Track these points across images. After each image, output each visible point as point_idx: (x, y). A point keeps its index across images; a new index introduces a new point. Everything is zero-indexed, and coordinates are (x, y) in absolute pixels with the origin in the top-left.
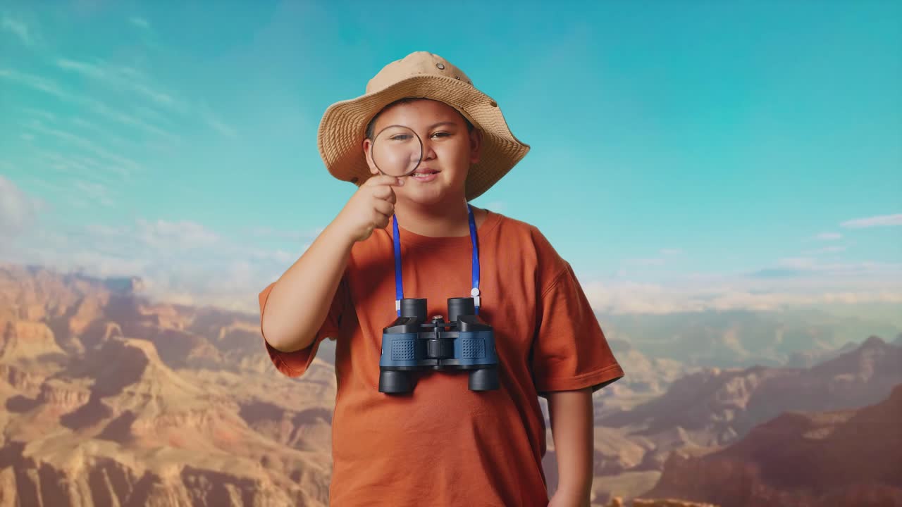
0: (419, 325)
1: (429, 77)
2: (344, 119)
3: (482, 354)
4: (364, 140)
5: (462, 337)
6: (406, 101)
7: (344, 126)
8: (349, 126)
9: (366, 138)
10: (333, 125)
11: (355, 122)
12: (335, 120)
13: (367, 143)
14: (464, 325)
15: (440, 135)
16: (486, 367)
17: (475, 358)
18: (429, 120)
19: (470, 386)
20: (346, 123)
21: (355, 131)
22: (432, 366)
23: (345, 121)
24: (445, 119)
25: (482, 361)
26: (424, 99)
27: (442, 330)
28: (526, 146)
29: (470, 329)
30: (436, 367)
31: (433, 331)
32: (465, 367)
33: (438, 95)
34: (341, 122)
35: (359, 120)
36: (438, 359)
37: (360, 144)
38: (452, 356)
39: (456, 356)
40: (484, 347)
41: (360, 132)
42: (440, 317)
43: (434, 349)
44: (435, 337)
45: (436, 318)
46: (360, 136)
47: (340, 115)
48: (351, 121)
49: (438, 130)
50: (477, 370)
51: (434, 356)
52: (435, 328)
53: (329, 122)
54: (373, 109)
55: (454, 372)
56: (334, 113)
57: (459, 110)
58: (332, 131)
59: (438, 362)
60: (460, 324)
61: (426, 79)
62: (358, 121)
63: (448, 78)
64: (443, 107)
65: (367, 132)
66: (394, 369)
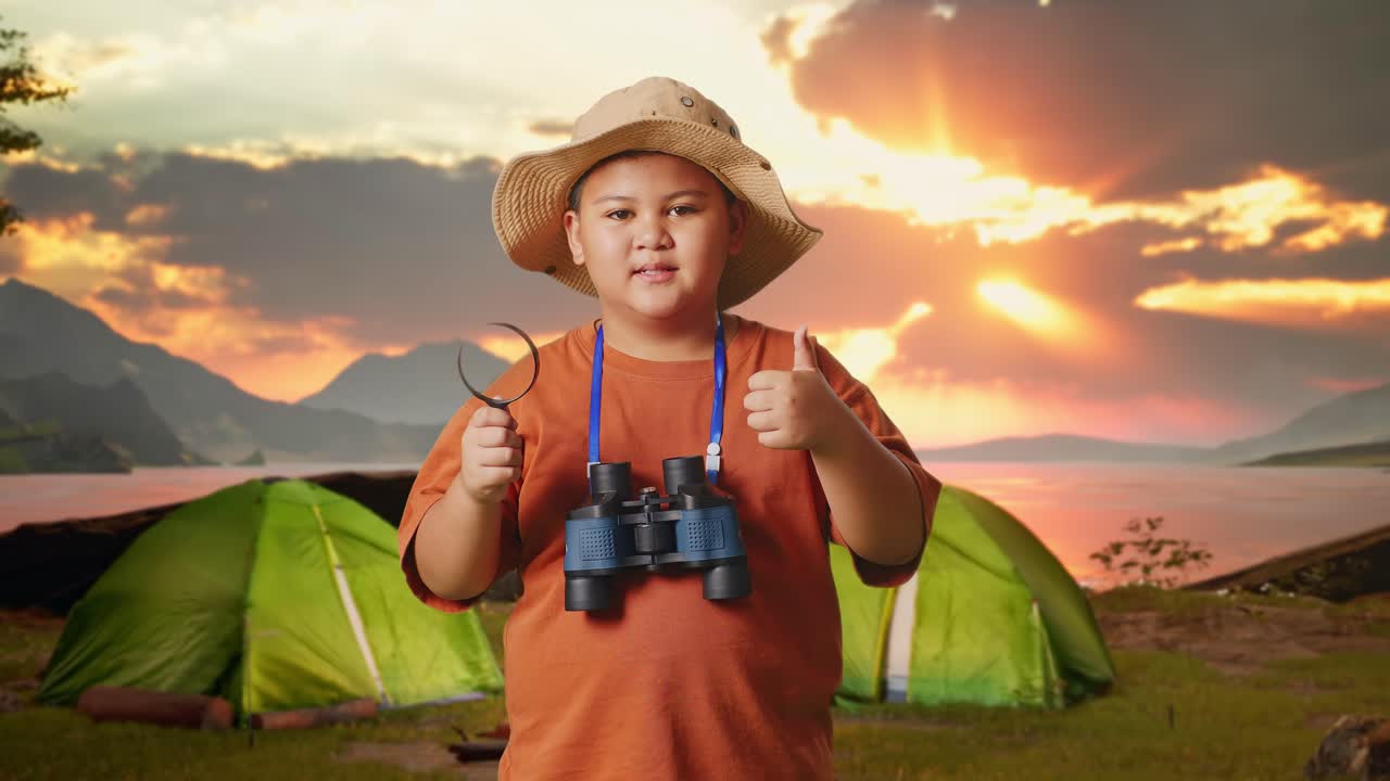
0: (620, 504)
1: (665, 122)
2: (534, 179)
3: (719, 543)
4: (566, 211)
5: (687, 518)
6: (630, 154)
7: (533, 189)
8: (542, 189)
9: (569, 209)
10: (516, 188)
11: (551, 184)
12: (520, 180)
13: (570, 218)
14: (689, 499)
15: (682, 211)
16: (729, 563)
17: (708, 550)
18: (666, 186)
19: (705, 593)
20: (538, 186)
21: (550, 196)
22: (645, 566)
23: (536, 182)
24: (691, 185)
25: (721, 554)
26: (659, 153)
27: (657, 508)
28: (816, 231)
29: (699, 505)
30: (651, 568)
31: (643, 512)
32: (695, 565)
33: (680, 148)
34: (529, 183)
35: (557, 180)
36: (652, 554)
37: (560, 217)
38: (674, 549)
39: (680, 547)
40: (721, 532)
41: (559, 198)
42: (652, 489)
43: (645, 540)
44: (645, 520)
45: (646, 490)
46: (558, 206)
47: (528, 173)
48: (545, 181)
49: (681, 201)
50: (713, 567)
51: (646, 549)
52: (646, 507)
53: (511, 183)
54: (580, 165)
55: (678, 572)
56: (519, 168)
57: (713, 171)
58: (515, 196)
59: (653, 559)
60: (684, 498)
61: (661, 123)
62: (556, 182)
63: (694, 124)
64: (688, 166)
65: (571, 200)
66: (585, 574)
